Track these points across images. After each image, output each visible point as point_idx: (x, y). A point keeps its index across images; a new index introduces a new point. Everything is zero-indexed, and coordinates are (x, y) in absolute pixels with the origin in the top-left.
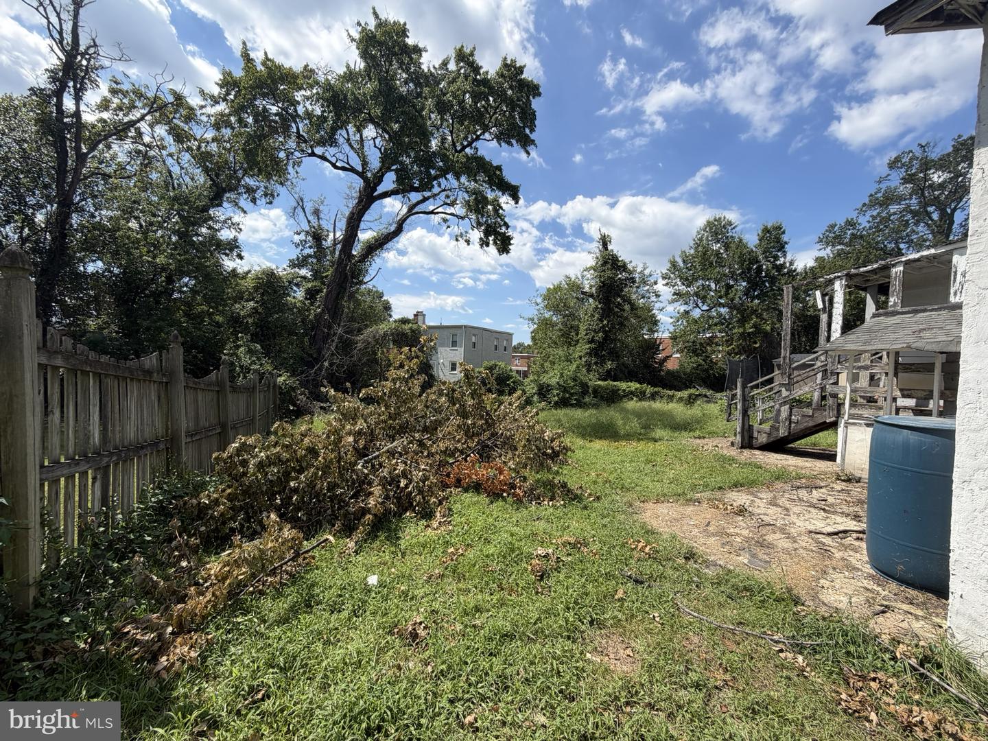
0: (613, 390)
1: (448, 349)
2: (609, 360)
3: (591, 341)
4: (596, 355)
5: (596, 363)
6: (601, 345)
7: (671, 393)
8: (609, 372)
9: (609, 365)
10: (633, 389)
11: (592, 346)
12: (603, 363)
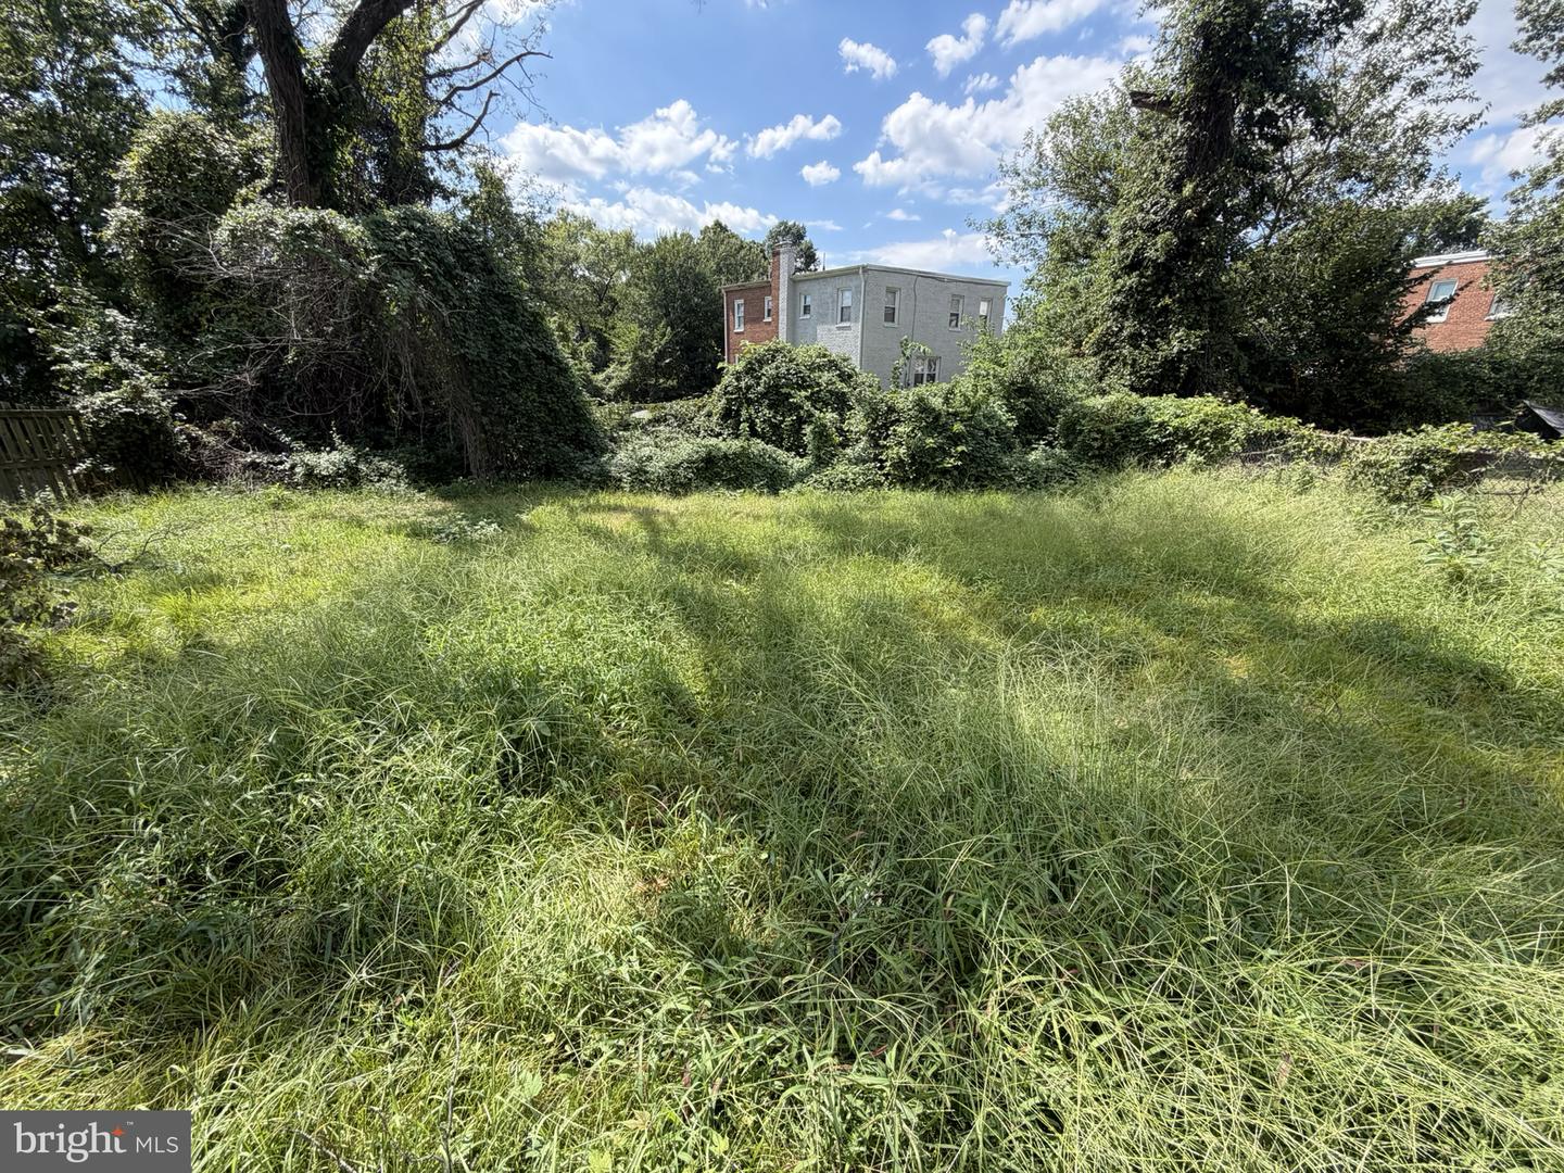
0: (1129, 424)
1: (834, 327)
2: (1179, 324)
3: (1135, 265)
4: (1141, 310)
5: (1134, 339)
6: (1163, 275)
7: (1329, 440)
8: (1170, 365)
9: (1178, 342)
10: (1190, 422)
11: (1132, 280)
12: (1160, 332)
